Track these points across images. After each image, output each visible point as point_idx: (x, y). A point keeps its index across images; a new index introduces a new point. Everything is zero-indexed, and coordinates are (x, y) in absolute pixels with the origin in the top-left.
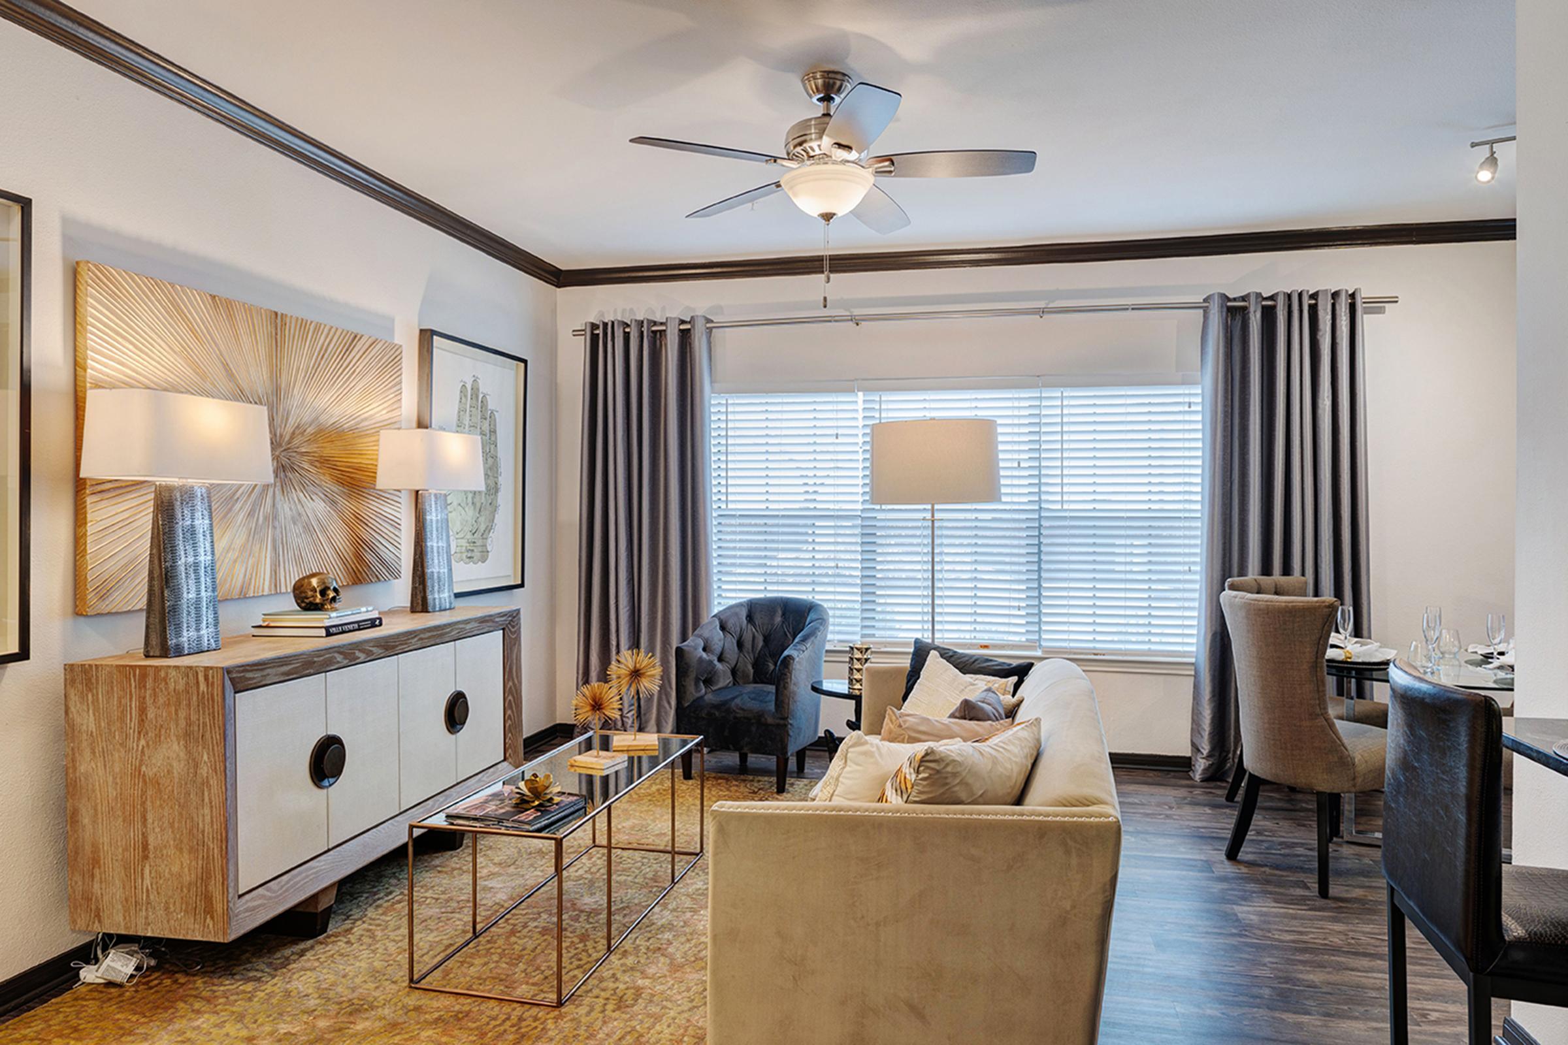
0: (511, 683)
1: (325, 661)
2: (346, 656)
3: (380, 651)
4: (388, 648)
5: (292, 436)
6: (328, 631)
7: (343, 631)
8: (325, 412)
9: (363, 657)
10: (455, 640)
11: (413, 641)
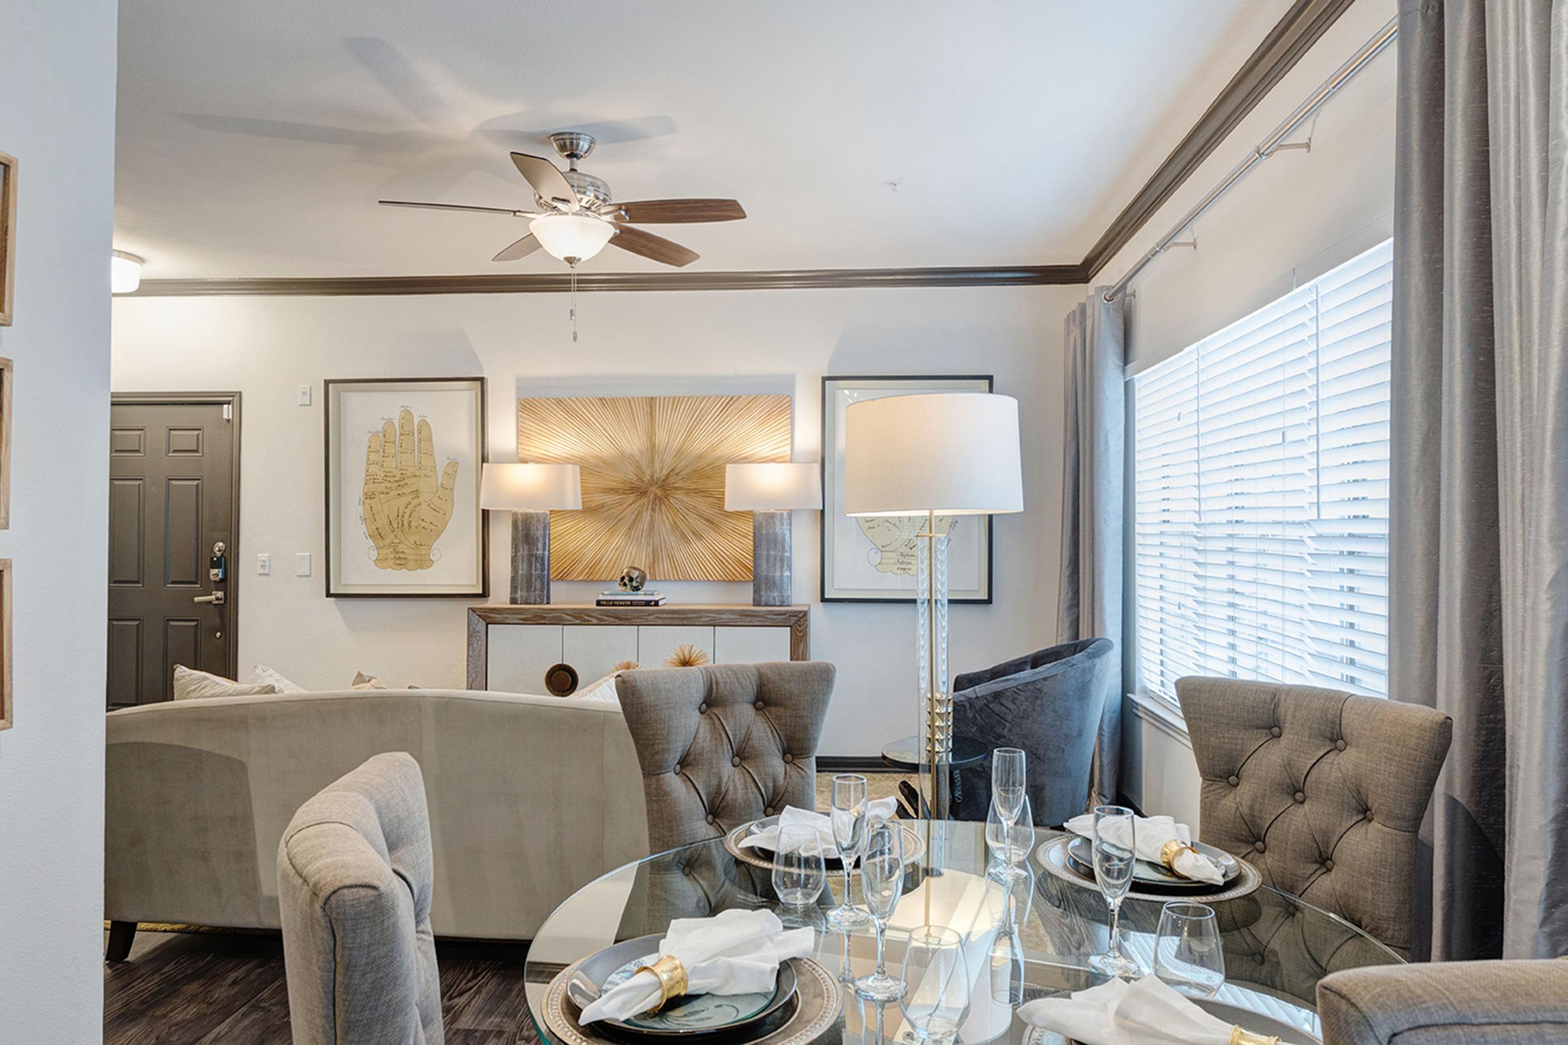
1: (555, 618)
2: (576, 618)
3: (612, 620)
4: (620, 619)
5: (669, 475)
6: (599, 603)
7: (614, 605)
8: (701, 457)
9: (595, 621)
10: (714, 626)
11: (650, 618)
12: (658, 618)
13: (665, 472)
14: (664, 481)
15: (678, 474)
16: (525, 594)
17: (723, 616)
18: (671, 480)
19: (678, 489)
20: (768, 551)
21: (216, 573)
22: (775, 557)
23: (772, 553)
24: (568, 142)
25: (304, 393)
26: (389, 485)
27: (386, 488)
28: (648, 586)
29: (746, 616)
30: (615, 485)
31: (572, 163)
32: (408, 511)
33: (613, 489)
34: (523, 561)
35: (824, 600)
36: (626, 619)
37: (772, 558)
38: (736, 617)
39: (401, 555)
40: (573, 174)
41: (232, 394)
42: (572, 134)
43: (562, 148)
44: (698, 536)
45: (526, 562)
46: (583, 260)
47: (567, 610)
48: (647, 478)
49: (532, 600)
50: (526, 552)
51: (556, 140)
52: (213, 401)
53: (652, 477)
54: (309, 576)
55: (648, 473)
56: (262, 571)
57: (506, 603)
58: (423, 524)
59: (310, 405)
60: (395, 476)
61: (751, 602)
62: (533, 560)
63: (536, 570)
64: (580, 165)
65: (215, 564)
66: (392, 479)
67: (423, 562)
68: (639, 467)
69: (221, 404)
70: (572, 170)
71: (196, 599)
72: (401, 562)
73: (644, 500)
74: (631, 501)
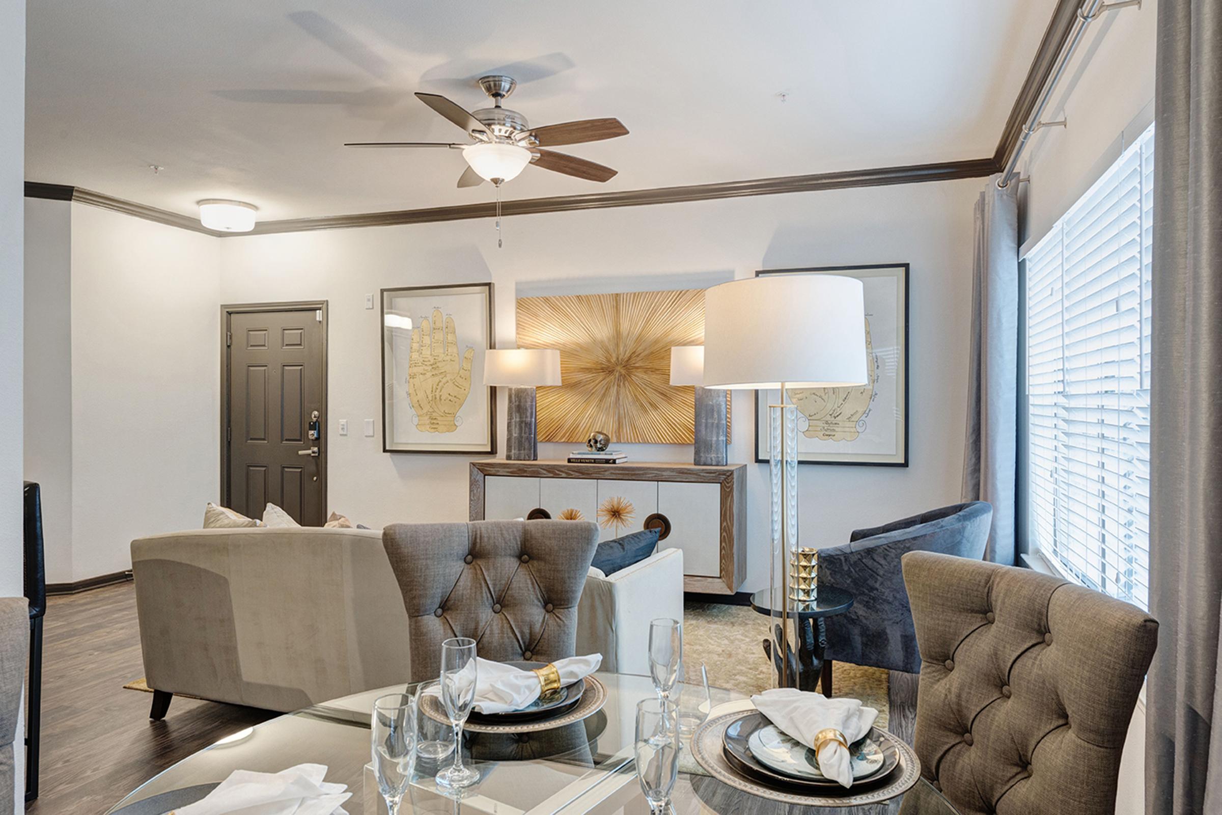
0: (725, 524)
1: (534, 472)
2: (549, 472)
3: (577, 474)
4: (583, 474)
5: (630, 358)
6: (569, 461)
7: (581, 462)
8: (656, 342)
9: (564, 475)
10: (658, 481)
11: (607, 473)
12: (612, 473)
13: (628, 355)
14: (627, 361)
15: (637, 356)
16: (517, 452)
17: (664, 473)
18: (632, 361)
19: (637, 368)
20: (706, 420)
21: (312, 434)
22: (713, 424)
23: (710, 421)
24: (492, 84)
25: (369, 300)
26: (426, 368)
27: (424, 370)
28: (610, 448)
29: (683, 473)
30: (588, 365)
31: (496, 101)
32: (439, 387)
33: (587, 369)
34: (515, 426)
35: (758, 461)
36: (588, 474)
37: (709, 425)
38: (674, 474)
39: (435, 421)
40: (497, 110)
41: (322, 303)
42: (494, 77)
43: (489, 89)
44: (655, 407)
45: (518, 427)
46: (506, 180)
47: (542, 465)
48: (613, 360)
49: (522, 458)
50: (518, 420)
51: (483, 83)
52: (309, 308)
53: (618, 359)
54: (373, 436)
55: (614, 355)
56: (342, 433)
57: (503, 459)
58: (450, 398)
59: (373, 308)
60: (429, 361)
61: (693, 461)
62: (523, 425)
63: (525, 433)
64: (503, 103)
65: (312, 427)
66: (428, 363)
67: (452, 427)
68: (607, 351)
69: (315, 310)
70: (497, 107)
71: (300, 452)
72: (434, 424)
73: (612, 377)
74: (601, 378)
